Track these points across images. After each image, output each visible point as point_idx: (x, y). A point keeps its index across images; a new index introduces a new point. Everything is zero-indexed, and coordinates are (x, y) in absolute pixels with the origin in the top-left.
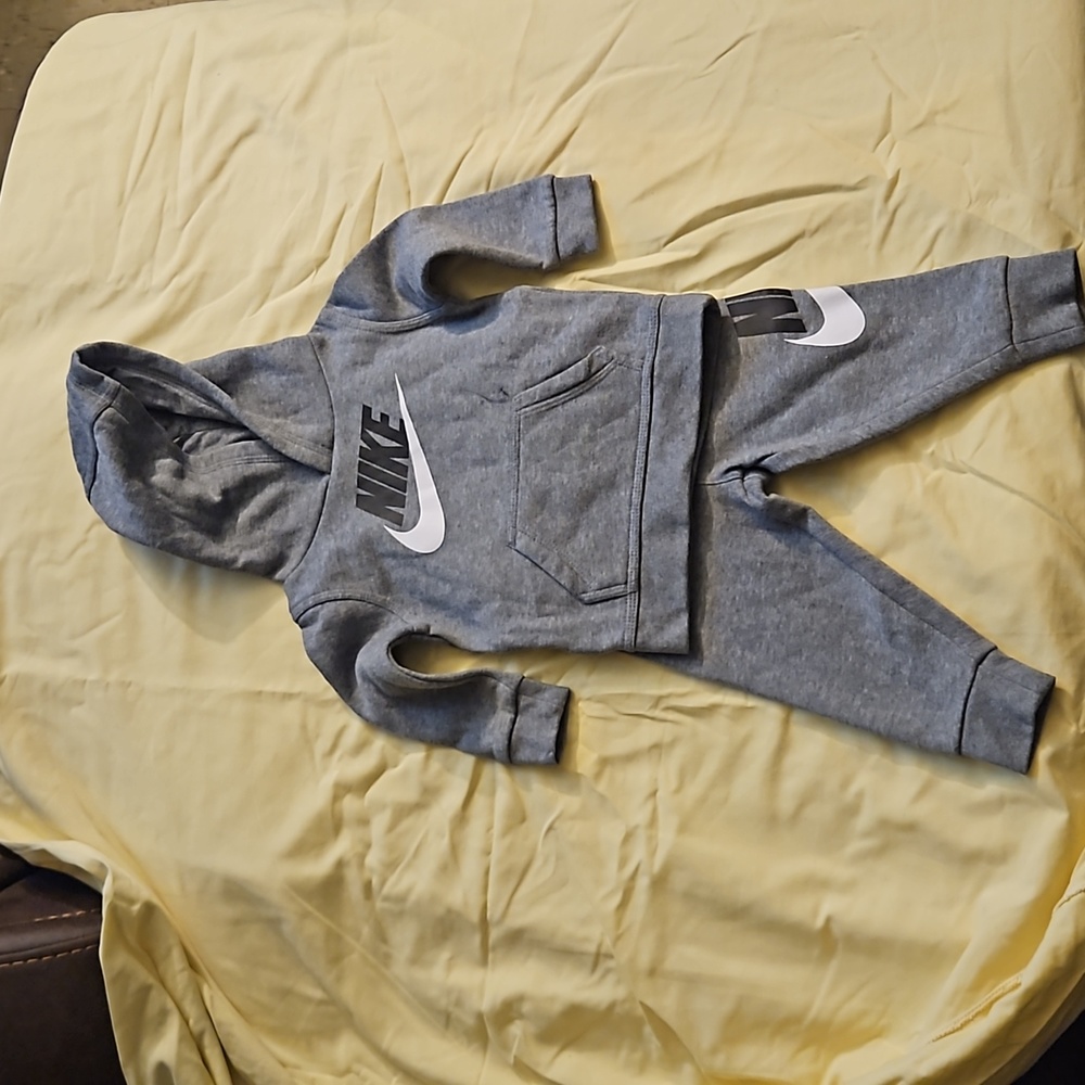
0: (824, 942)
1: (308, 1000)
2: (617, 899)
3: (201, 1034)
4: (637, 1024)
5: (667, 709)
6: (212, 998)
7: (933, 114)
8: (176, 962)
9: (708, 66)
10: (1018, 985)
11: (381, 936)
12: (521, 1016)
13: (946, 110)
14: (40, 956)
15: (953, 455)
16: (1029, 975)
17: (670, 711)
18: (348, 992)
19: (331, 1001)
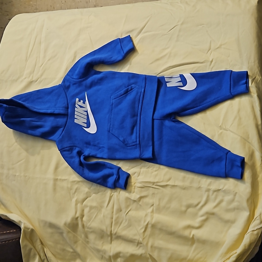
0: (192, 241)
1: (69, 252)
2: (143, 230)
3: (44, 260)
4: (147, 259)
5: (156, 185)
6: (46, 251)
7: (221, 45)
8: (38, 243)
9: (168, 32)
10: (236, 253)
11: (87, 237)
12: (120, 257)
13: (224, 44)
14: (5, 241)
15: (225, 127)
16: (239, 250)
17: (157, 186)
18: (79, 249)
19: (75, 252)
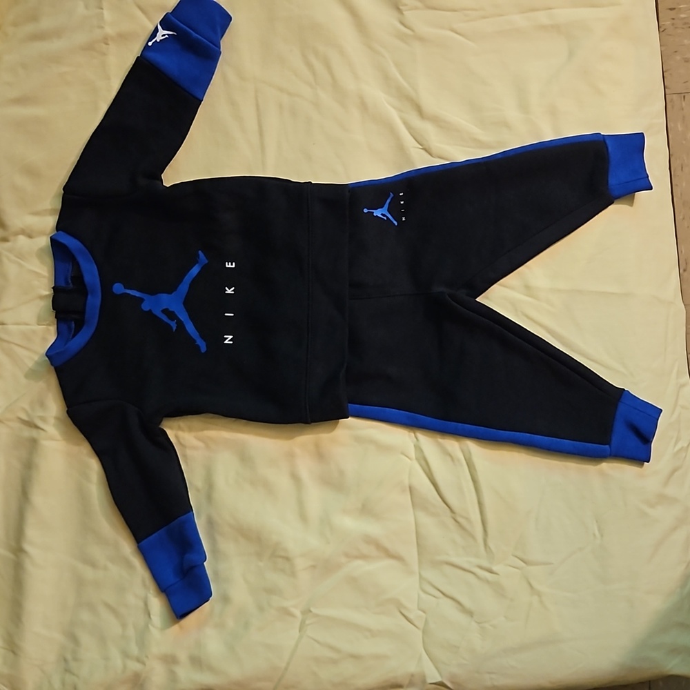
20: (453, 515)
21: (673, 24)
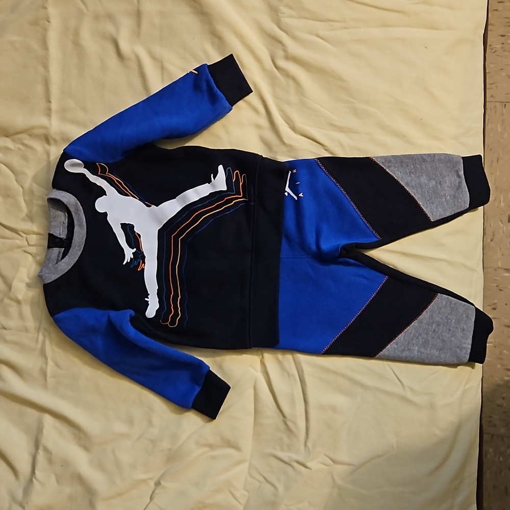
20: (284, 419)
21: (502, 48)
